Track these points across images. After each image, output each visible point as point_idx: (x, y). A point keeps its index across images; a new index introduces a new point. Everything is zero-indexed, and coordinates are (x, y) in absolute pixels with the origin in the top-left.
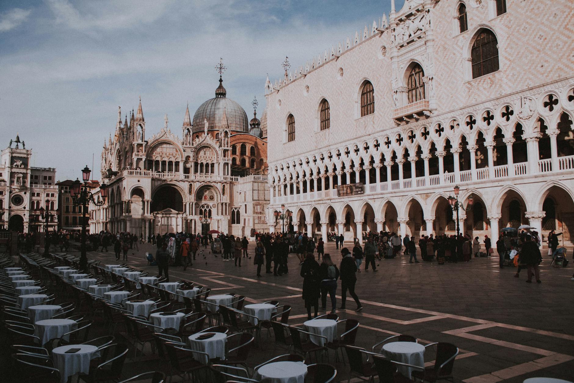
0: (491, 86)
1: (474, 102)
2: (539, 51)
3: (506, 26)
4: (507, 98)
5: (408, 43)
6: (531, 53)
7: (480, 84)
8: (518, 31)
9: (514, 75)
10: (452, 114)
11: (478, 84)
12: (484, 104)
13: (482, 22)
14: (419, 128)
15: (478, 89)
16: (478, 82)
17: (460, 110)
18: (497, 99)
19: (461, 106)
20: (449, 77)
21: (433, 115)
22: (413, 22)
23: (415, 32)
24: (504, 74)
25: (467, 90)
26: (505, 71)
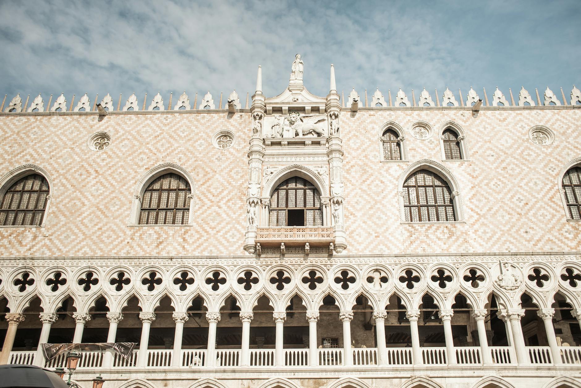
0: (449, 238)
1: (420, 251)
2: (520, 214)
3: (470, 174)
4: (477, 257)
5: (289, 143)
6: (509, 214)
7: (431, 231)
8: (487, 185)
9: (485, 232)
10: (378, 261)
11: (427, 230)
12: (438, 258)
13: (431, 158)
14: (302, 269)
15: (427, 236)
16: (427, 228)
17: (395, 258)
18: (462, 256)
19: (397, 252)
20: (371, 208)
21: (336, 254)
22: (302, 120)
23: (305, 133)
24: (470, 227)
25: (407, 234)
26: (473, 224)
